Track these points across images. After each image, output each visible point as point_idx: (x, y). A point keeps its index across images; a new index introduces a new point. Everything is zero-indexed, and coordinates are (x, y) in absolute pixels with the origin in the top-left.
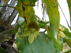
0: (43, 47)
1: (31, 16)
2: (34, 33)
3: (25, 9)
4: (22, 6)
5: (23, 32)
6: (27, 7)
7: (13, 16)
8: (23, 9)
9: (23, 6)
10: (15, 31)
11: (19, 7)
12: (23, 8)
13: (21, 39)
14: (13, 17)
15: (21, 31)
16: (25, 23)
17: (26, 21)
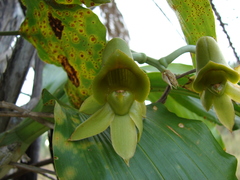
0: (178, 167)
1: (93, 51)
2: (127, 113)
3: (62, 28)
4: (46, 19)
5: (76, 121)
6: (72, 14)
7: (15, 70)
8: (54, 29)
9: (51, 18)
10: (35, 125)
11: (37, 26)
12: (51, 24)
13: (76, 152)
14: (18, 75)
15: (68, 115)
16: (71, 83)
17: (72, 75)
